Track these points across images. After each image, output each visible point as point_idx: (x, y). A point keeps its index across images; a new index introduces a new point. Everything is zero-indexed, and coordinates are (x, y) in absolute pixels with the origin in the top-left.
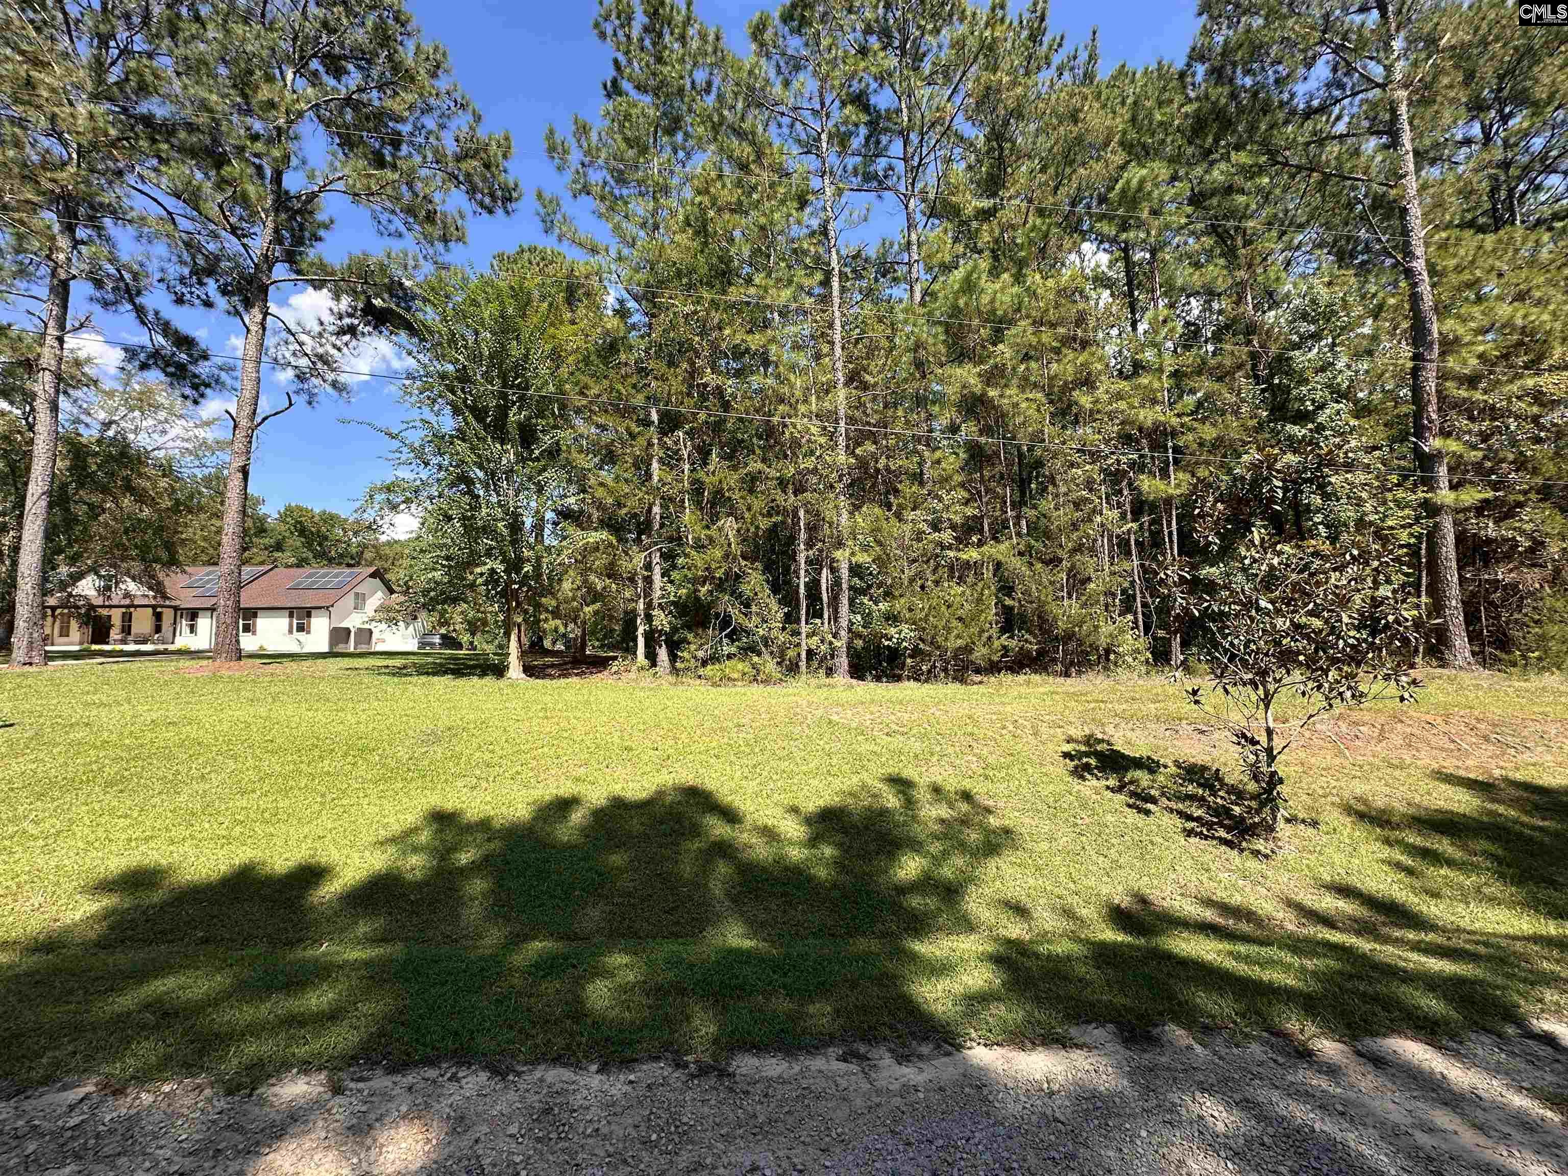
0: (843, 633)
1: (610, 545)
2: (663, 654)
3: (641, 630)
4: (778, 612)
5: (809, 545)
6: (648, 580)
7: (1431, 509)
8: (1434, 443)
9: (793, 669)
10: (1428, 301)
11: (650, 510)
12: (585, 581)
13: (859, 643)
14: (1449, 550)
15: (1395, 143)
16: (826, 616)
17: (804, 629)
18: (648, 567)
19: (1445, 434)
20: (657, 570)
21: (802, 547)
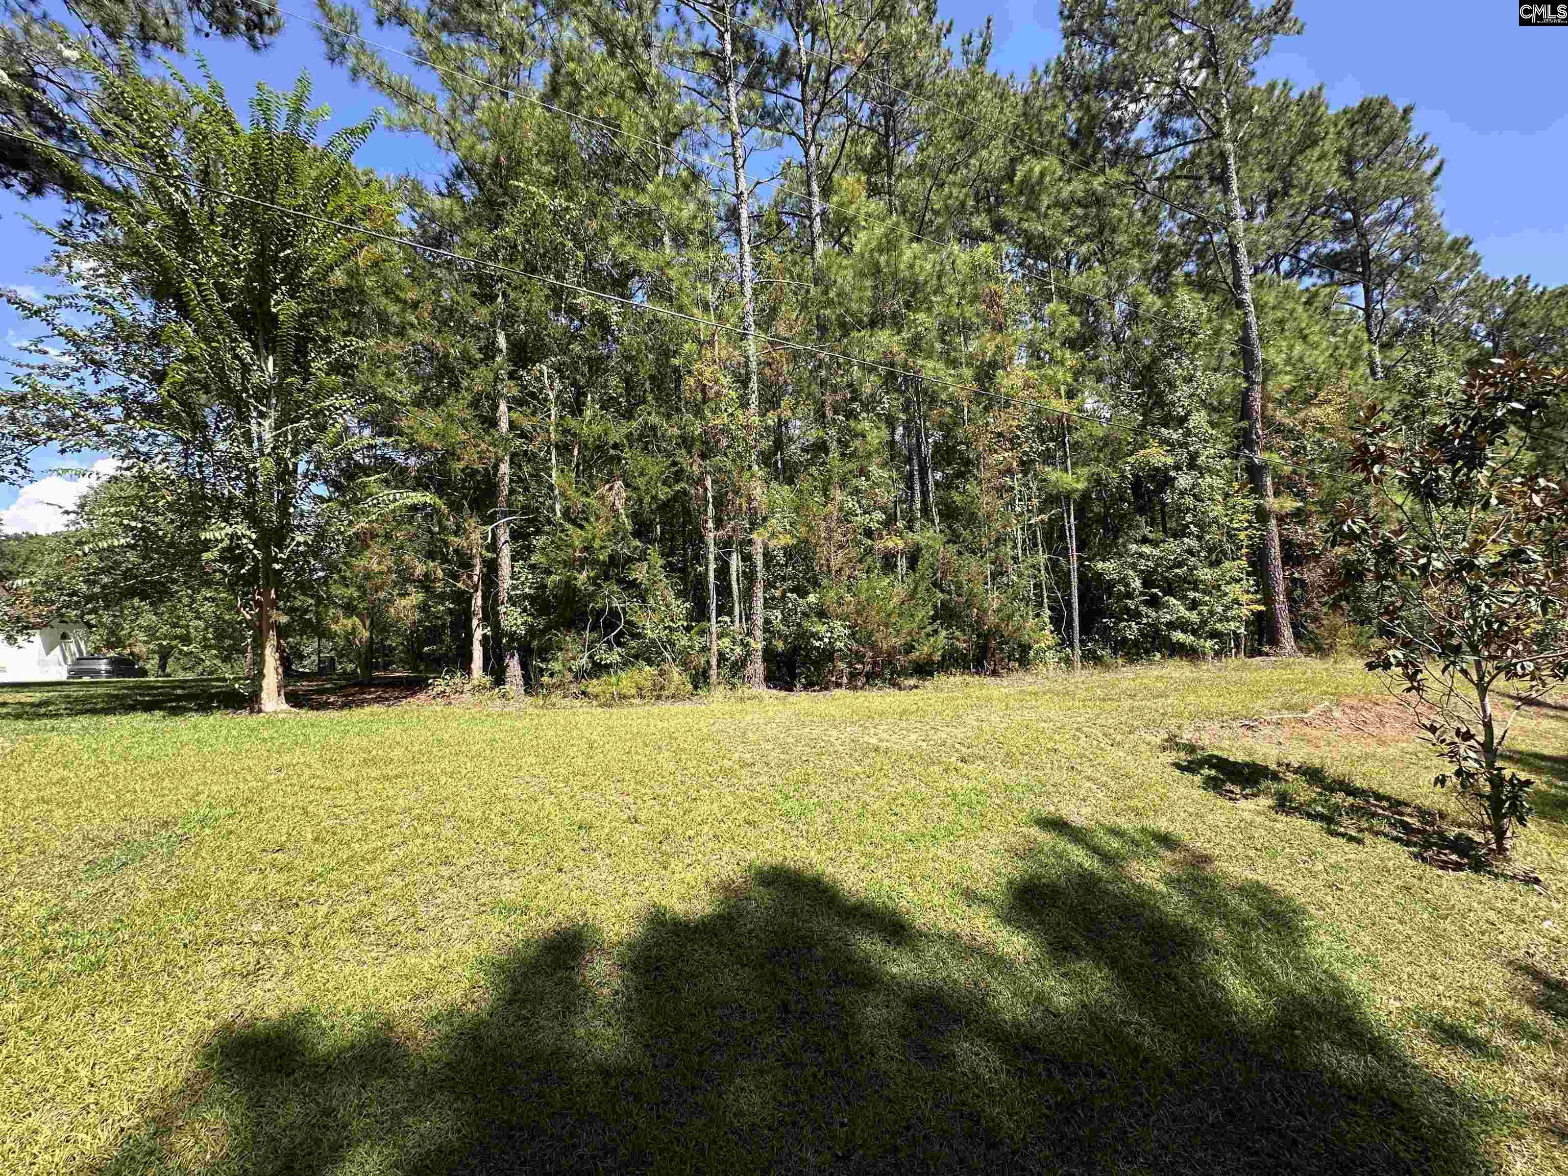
0: (758, 633)
1: (436, 510)
2: (514, 666)
3: (478, 635)
4: (680, 608)
5: (719, 523)
6: (492, 567)
7: (1262, 515)
8: (1260, 457)
9: (700, 679)
10: (1254, 333)
11: (496, 467)
12: (399, 561)
13: (780, 645)
14: (1275, 551)
15: (1226, 190)
16: (737, 611)
17: (714, 627)
18: (493, 547)
19: (1268, 448)
20: (506, 552)
21: (710, 525)
